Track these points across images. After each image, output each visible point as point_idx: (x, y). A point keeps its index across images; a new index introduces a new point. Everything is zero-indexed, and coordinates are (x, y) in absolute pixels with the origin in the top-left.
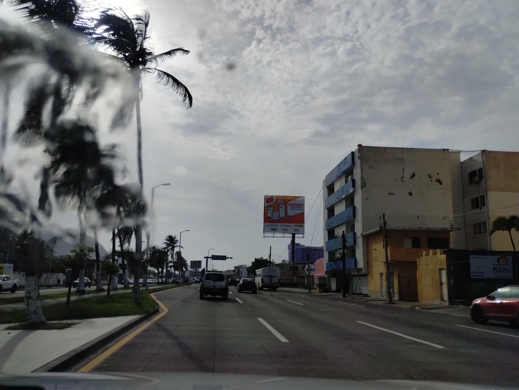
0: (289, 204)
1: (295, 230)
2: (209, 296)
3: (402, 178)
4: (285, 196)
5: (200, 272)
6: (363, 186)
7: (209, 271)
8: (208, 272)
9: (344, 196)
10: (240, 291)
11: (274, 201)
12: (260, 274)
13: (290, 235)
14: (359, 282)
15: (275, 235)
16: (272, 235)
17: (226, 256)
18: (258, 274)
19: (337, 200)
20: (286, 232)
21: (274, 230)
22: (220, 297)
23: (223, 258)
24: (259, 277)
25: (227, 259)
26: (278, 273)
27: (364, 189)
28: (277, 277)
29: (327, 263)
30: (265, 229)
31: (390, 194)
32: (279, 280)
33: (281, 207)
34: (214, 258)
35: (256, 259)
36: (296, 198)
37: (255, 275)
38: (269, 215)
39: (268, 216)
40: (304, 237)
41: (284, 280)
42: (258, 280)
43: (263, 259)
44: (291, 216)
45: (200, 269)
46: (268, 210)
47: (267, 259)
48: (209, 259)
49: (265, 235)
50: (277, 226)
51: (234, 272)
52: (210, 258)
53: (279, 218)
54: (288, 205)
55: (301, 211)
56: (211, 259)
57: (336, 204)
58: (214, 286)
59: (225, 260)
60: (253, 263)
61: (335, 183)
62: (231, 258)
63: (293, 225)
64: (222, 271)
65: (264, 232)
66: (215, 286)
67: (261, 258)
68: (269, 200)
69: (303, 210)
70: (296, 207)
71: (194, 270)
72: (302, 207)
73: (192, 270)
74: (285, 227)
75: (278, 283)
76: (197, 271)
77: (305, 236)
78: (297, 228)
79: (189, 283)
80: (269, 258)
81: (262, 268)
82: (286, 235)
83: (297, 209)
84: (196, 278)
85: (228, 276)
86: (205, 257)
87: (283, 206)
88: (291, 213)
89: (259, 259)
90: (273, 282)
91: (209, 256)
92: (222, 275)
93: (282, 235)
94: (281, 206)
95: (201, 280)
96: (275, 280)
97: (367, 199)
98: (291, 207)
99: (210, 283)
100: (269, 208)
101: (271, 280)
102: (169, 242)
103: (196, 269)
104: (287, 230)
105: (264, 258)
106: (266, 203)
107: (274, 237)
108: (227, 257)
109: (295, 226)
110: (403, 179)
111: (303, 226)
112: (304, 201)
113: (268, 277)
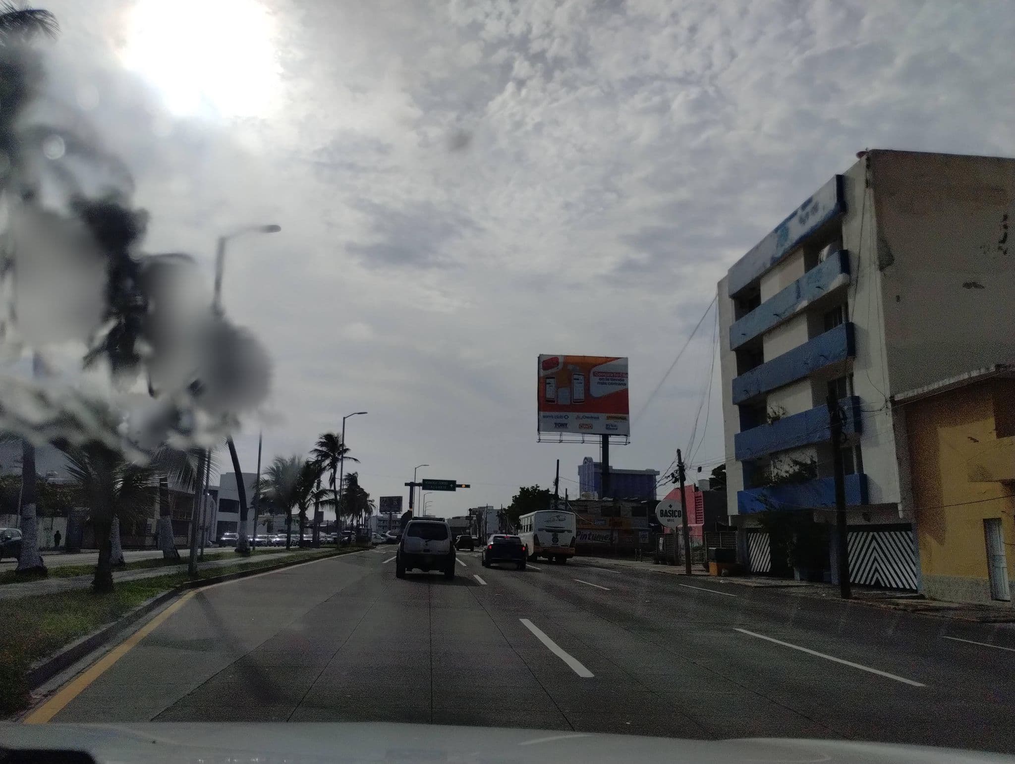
0: (594, 373)
1: (608, 427)
2: (416, 571)
3: (1003, 241)
4: (584, 356)
5: (399, 521)
6: (886, 261)
7: (416, 518)
8: (413, 519)
9: (804, 303)
10: (486, 564)
11: (560, 366)
12: (531, 525)
13: (598, 438)
14: (868, 548)
15: (564, 438)
16: (558, 438)
17: (455, 482)
18: (526, 524)
19: (775, 321)
20: (588, 431)
21: (561, 427)
22: (437, 572)
23: (450, 486)
24: (527, 531)
25: (457, 489)
26: (570, 521)
27: (889, 270)
28: (570, 531)
29: (740, 494)
30: (542, 424)
31: (968, 285)
32: (574, 539)
33: (575, 379)
34: (429, 485)
35: (522, 489)
36: (609, 359)
37: (519, 527)
38: (550, 394)
39: (548, 396)
40: (629, 443)
41: (589, 539)
42: (526, 538)
43: (539, 490)
44: (600, 398)
45: (400, 513)
46: (548, 386)
47: (548, 489)
48: (417, 488)
49: (542, 437)
50: (568, 417)
51: (469, 521)
52: (419, 485)
53: (571, 401)
54: (591, 375)
55: (621, 388)
56: (421, 487)
57: (770, 331)
58: (425, 551)
59: (454, 490)
60: (516, 499)
61: (762, 282)
62: (468, 486)
63: (603, 416)
64: (442, 519)
65: (538, 430)
66: (428, 551)
67: (534, 487)
68: (547, 364)
69: (626, 384)
70: (608, 380)
71: (387, 516)
72: (623, 378)
73: (382, 515)
74: (585, 421)
75: (571, 546)
76: (393, 519)
77: (631, 439)
78: (611, 422)
79: (370, 544)
80: (555, 487)
81: (534, 511)
82: (588, 438)
83: (612, 384)
84: (389, 532)
85: (456, 530)
86: (406, 484)
87: (580, 376)
88: (599, 390)
89: (530, 490)
90: (560, 544)
91: (417, 482)
92: (444, 526)
93: (579, 437)
94: (576, 377)
95: (399, 537)
96: (565, 539)
97: (898, 298)
98: (598, 378)
99: (418, 543)
100: (548, 381)
101: (555, 539)
102: (324, 449)
103: (391, 514)
104: (591, 427)
105: (543, 488)
106: (542, 370)
107: (561, 441)
108: (457, 483)
109: (608, 418)
110: (1004, 246)
111: (626, 419)
112: (626, 366)
113: (548, 531)
